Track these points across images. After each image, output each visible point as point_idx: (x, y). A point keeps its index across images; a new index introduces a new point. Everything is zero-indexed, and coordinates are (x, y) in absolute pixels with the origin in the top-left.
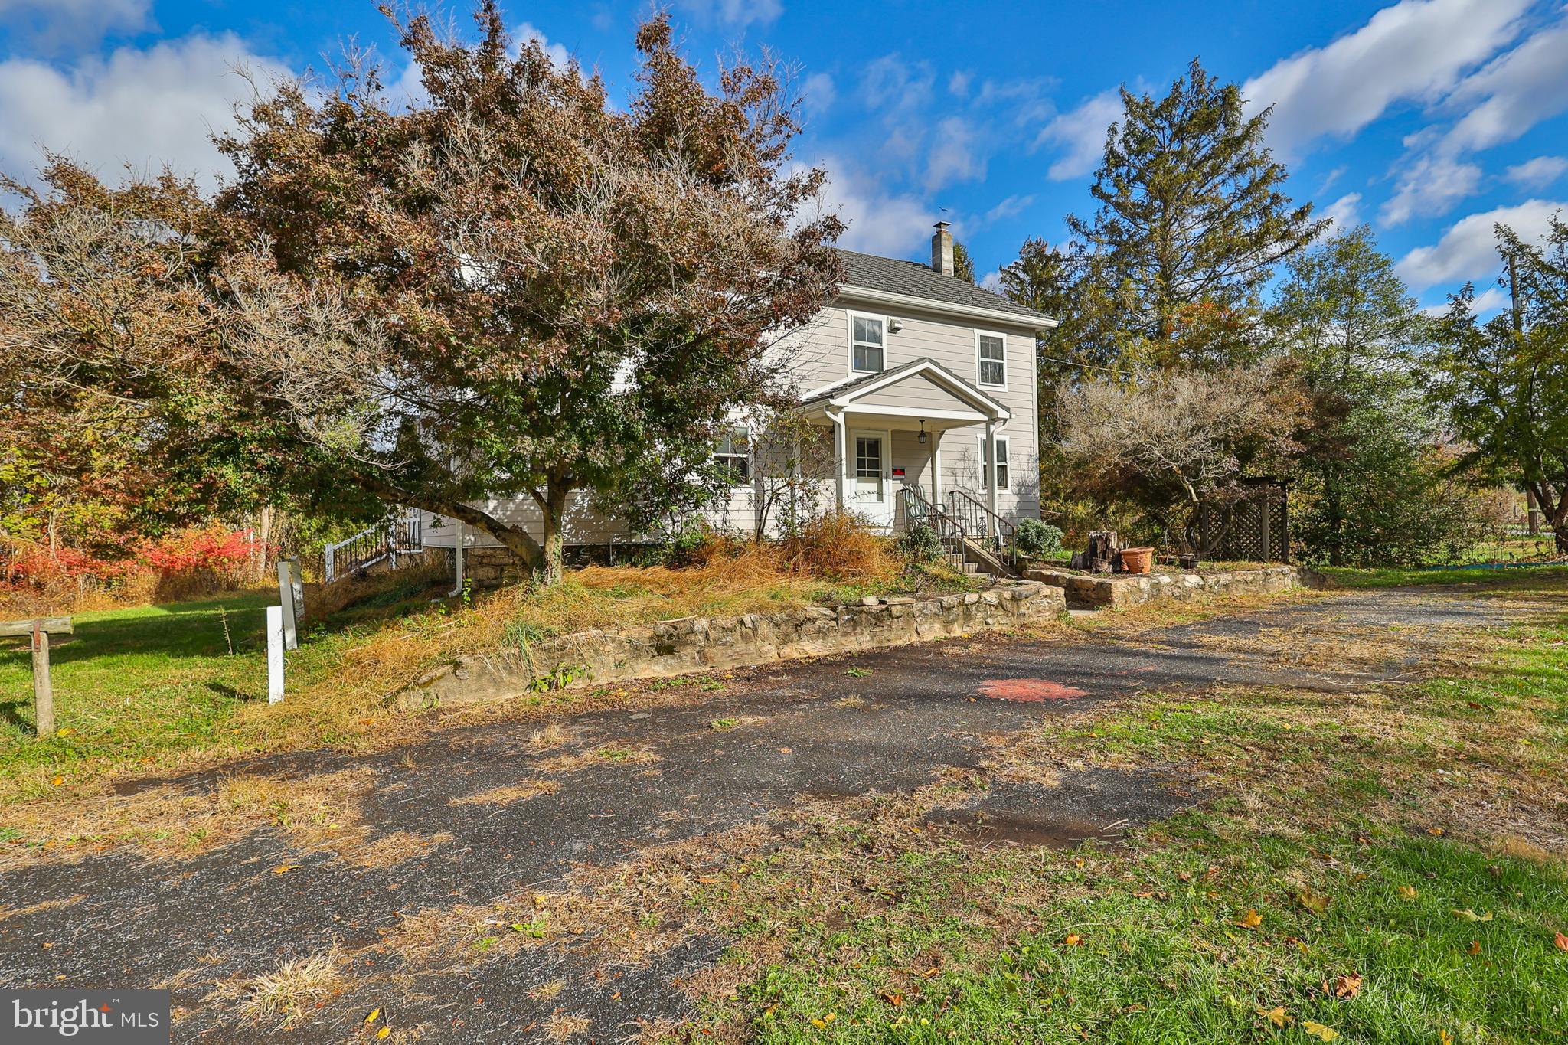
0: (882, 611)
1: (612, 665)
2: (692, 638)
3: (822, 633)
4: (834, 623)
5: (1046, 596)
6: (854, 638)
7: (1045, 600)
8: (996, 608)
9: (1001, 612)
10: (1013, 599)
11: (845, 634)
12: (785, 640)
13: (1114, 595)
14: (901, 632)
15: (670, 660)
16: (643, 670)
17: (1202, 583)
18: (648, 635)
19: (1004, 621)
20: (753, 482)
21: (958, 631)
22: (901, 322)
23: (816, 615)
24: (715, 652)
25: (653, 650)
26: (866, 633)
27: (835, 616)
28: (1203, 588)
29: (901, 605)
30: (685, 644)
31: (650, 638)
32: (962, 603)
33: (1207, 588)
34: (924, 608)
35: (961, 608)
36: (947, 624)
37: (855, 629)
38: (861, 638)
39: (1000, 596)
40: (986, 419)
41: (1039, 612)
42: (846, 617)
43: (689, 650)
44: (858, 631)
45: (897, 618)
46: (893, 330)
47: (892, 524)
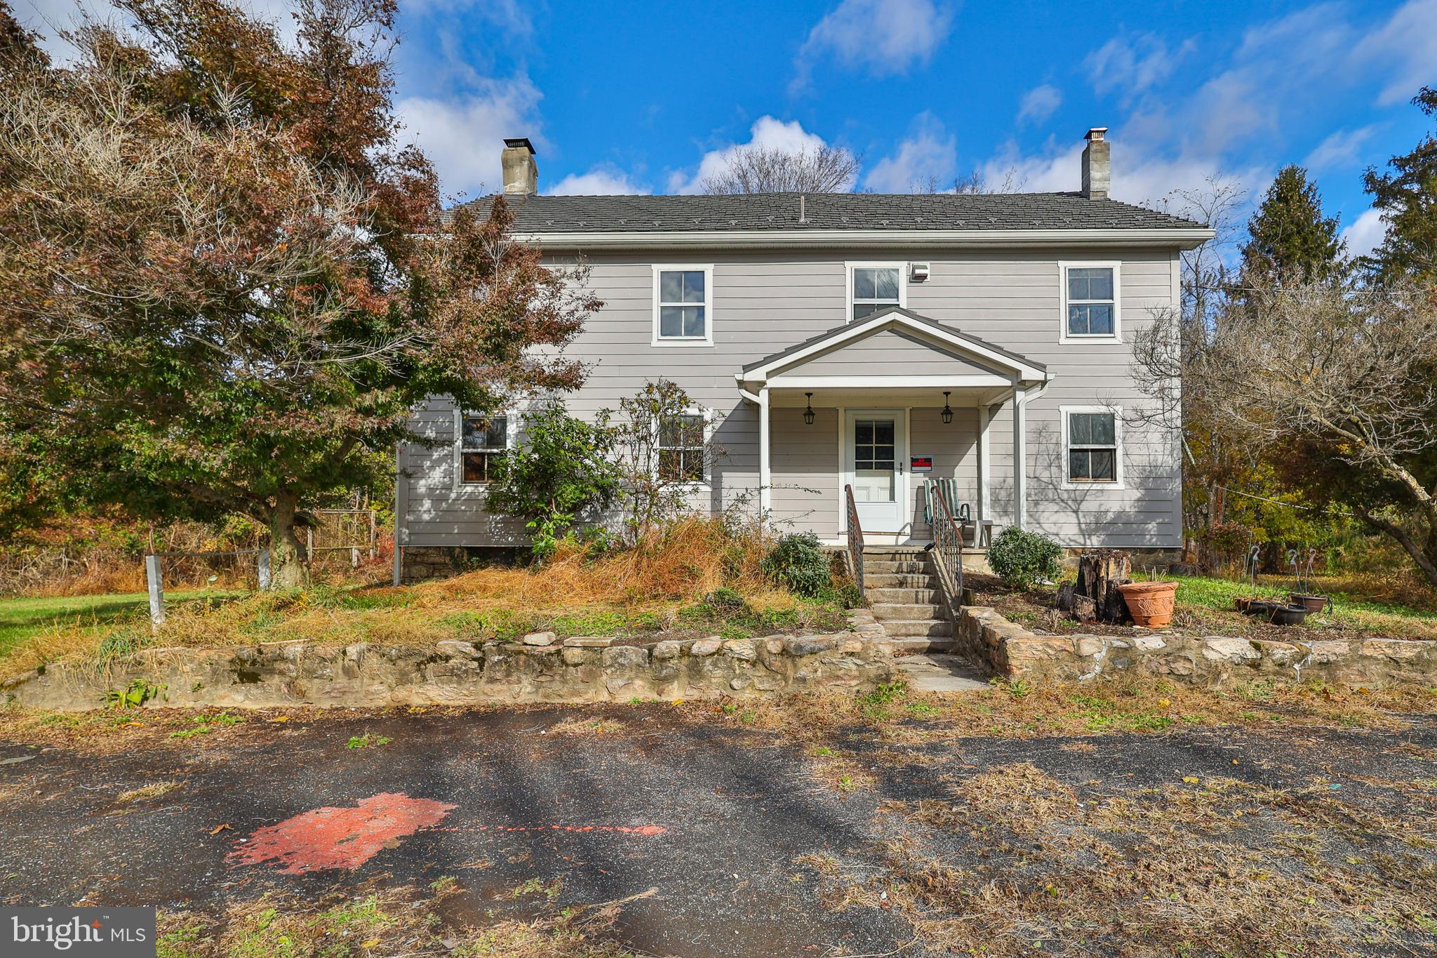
0: (550, 654)
1: (189, 688)
2: (280, 666)
3: (457, 675)
4: (475, 664)
5: (852, 654)
6: (505, 687)
7: (849, 659)
8: (754, 664)
9: (761, 671)
10: (785, 652)
11: (492, 681)
12: (403, 679)
13: (1013, 662)
14: (581, 686)
15: (252, 689)
16: (222, 698)
17: (1252, 654)
18: (228, 658)
19: (766, 686)
20: (709, 478)
21: (676, 694)
22: (928, 267)
23: (450, 652)
24: (312, 687)
25: (236, 677)
26: (525, 682)
27: (478, 655)
28: (1255, 665)
29: (585, 648)
30: (272, 672)
31: (232, 661)
32: (685, 652)
33: (1268, 665)
34: (621, 654)
35: (685, 661)
36: (660, 682)
37: (508, 675)
38: (516, 688)
39: (759, 648)
40: (1008, 383)
41: (838, 677)
42: (496, 658)
43: (277, 679)
44: (514, 678)
45: (576, 665)
46: (918, 279)
47: (908, 530)
